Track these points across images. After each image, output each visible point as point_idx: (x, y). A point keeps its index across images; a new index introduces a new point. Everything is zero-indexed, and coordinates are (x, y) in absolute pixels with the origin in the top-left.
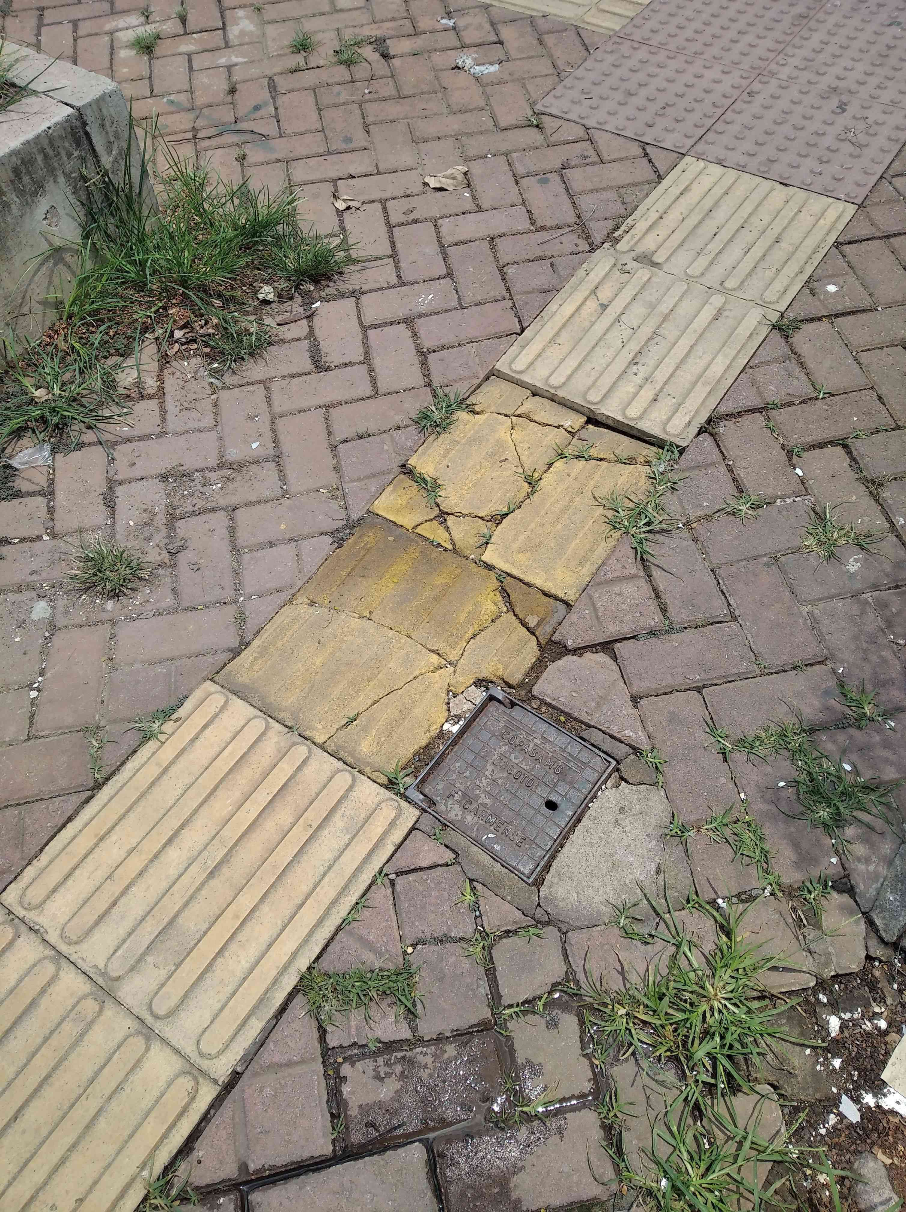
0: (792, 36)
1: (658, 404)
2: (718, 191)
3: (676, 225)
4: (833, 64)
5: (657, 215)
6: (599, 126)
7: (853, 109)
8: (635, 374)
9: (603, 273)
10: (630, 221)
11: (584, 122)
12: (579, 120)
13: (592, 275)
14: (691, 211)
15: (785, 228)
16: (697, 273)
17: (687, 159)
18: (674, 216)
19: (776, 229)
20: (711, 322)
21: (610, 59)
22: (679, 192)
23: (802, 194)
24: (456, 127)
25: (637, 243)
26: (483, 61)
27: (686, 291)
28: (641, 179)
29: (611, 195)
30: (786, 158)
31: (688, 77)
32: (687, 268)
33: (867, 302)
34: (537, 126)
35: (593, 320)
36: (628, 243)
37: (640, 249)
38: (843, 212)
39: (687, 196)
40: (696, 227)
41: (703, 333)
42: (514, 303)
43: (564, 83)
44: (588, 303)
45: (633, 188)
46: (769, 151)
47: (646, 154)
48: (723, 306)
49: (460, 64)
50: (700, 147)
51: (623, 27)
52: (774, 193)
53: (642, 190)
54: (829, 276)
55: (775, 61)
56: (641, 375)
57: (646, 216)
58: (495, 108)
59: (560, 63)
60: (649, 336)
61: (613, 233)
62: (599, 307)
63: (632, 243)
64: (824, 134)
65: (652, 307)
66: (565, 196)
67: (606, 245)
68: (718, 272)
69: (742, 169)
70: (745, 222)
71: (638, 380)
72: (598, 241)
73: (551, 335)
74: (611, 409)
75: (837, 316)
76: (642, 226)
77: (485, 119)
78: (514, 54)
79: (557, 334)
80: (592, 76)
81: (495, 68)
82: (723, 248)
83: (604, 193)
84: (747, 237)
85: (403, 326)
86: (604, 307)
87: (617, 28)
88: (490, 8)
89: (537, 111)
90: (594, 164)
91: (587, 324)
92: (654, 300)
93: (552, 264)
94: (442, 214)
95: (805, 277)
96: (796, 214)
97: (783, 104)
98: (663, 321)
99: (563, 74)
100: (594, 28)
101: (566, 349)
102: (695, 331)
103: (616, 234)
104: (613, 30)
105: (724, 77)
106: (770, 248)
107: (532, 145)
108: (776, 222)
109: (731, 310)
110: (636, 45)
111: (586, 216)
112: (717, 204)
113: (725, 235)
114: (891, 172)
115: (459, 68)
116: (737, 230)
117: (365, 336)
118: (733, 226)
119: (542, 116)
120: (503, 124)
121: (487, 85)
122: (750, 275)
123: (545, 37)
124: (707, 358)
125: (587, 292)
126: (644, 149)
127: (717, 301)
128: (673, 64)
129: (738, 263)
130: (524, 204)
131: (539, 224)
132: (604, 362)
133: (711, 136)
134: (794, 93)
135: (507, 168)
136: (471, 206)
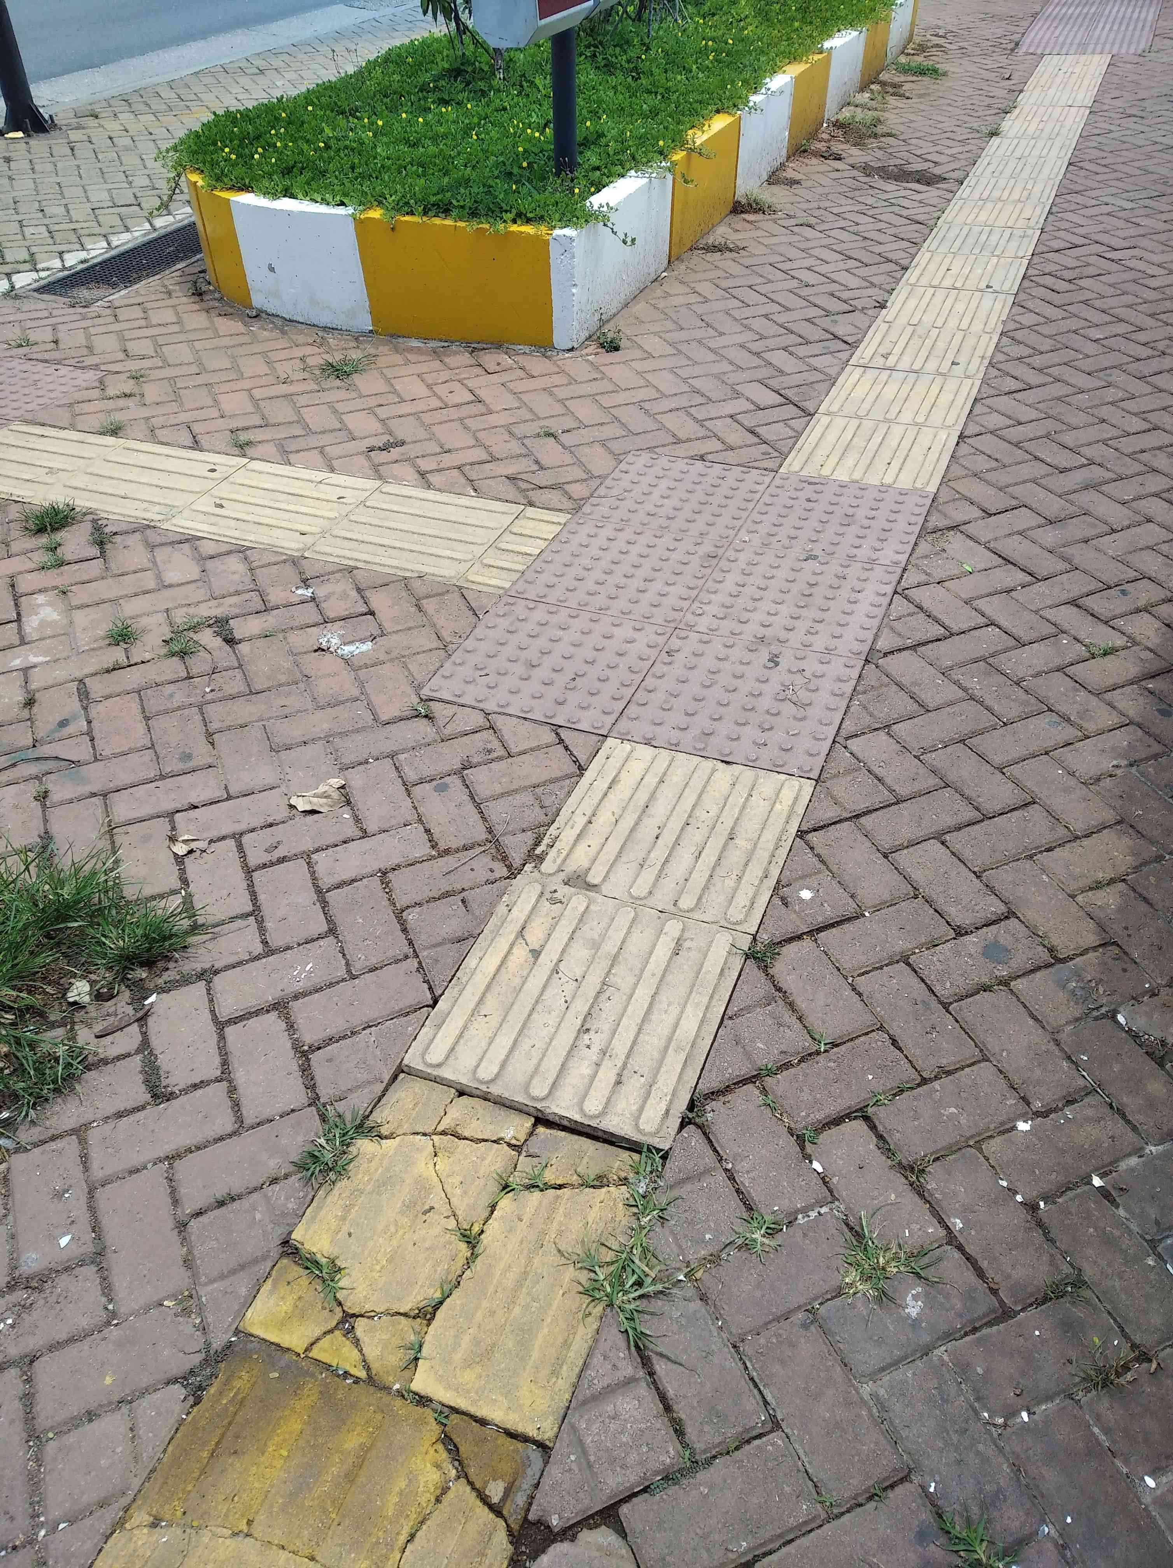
0: (704, 580)
1: (624, 1089)
2: (651, 780)
3: (610, 830)
4: (755, 609)
5: (585, 820)
6: (500, 710)
7: (785, 662)
8: (588, 1047)
9: (529, 907)
10: (553, 830)
11: (481, 705)
12: (477, 705)
13: (515, 911)
14: (624, 809)
15: (738, 819)
16: (644, 893)
17: (610, 742)
18: (604, 818)
19: (728, 822)
20: (671, 958)
21: (504, 623)
22: (606, 786)
23: (748, 774)
24: (325, 726)
25: (565, 860)
26: (352, 639)
27: (634, 920)
28: (559, 774)
29: (526, 798)
30: (724, 728)
31: (595, 639)
32: (631, 887)
33: (851, 908)
34: (426, 716)
35: (525, 973)
36: (554, 861)
37: (571, 867)
38: (800, 790)
39: (618, 787)
40: (633, 830)
41: (663, 976)
42: (420, 963)
43: (453, 657)
44: (514, 951)
45: (551, 786)
46: (702, 722)
47: (561, 741)
48: (681, 936)
49: (324, 645)
50: (623, 725)
51: (514, 583)
52: (717, 775)
53: (562, 788)
54: (801, 878)
55: (691, 610)
56: (595, 1048)
57: (571, 822)
58: (373, 698)
59: (446, 635)
60: (598, 989)
61: (534, 849)
62: (530, 955)
63: (559, 861)
64: (760, 695)
65: (596, 946)
66: (470, 806)
67: (528, 867)
68: (668, 886)
69: (674, 747)
70: (690, 816)
71: (593, 1055)
72: (517, 863)
73: (472, 1005)
74: (563, 1105)
75: (820, 930)
76: (568, 836)
77: (361, 711)
78: (388, 626)
79: (481, 1001)
80: (484, 647)
81: (367, 646)
82: (669, 855)
83: (518, 796)
84: (695, 836)
85: (273, 1015)
86: (536, 954)
87: (507, 585)
88: (355, 571)
89: (424, 697)
90: (500, 759)
91: (517, 981)
92: (597, 937)
93: (463, 901)
94: (316, 846)
95: (772, 882)
96: (747, 799)
97: (708, 662)
98: (612, 966)
99: (450, 647)
100: (480, 588)
101: (494, 1021)
102: (654, 975)
103: (538, 851)
104: (503, 588)
105: (637, 635)
106: (725, 847)
107: (423, 741)
108: (725, 813)
109: (692, 939)
110: (531, 605)
111: (499, 829)
112: (653, 796)
113: (668, 838)
114: (843, 733)
115: (323, 650)
116: (682, 829)
117: (222, 1037)
118: (675, 825)
119: (431, 703)
120: (384, 717)
121: (360, 668)
122: (706, 888)
123: (424, 602)
124: (674, 1011)
125: (513, 936)
126: (557, 734)
127: (673, 928)
128: (577, 624)
129: (691, 873)
130: (420, 821)
131: (442, 846)
132: (545, 1033)
133: (633, 710)
134: (717, 647)
135: (394, 774)
136: (351, 831)
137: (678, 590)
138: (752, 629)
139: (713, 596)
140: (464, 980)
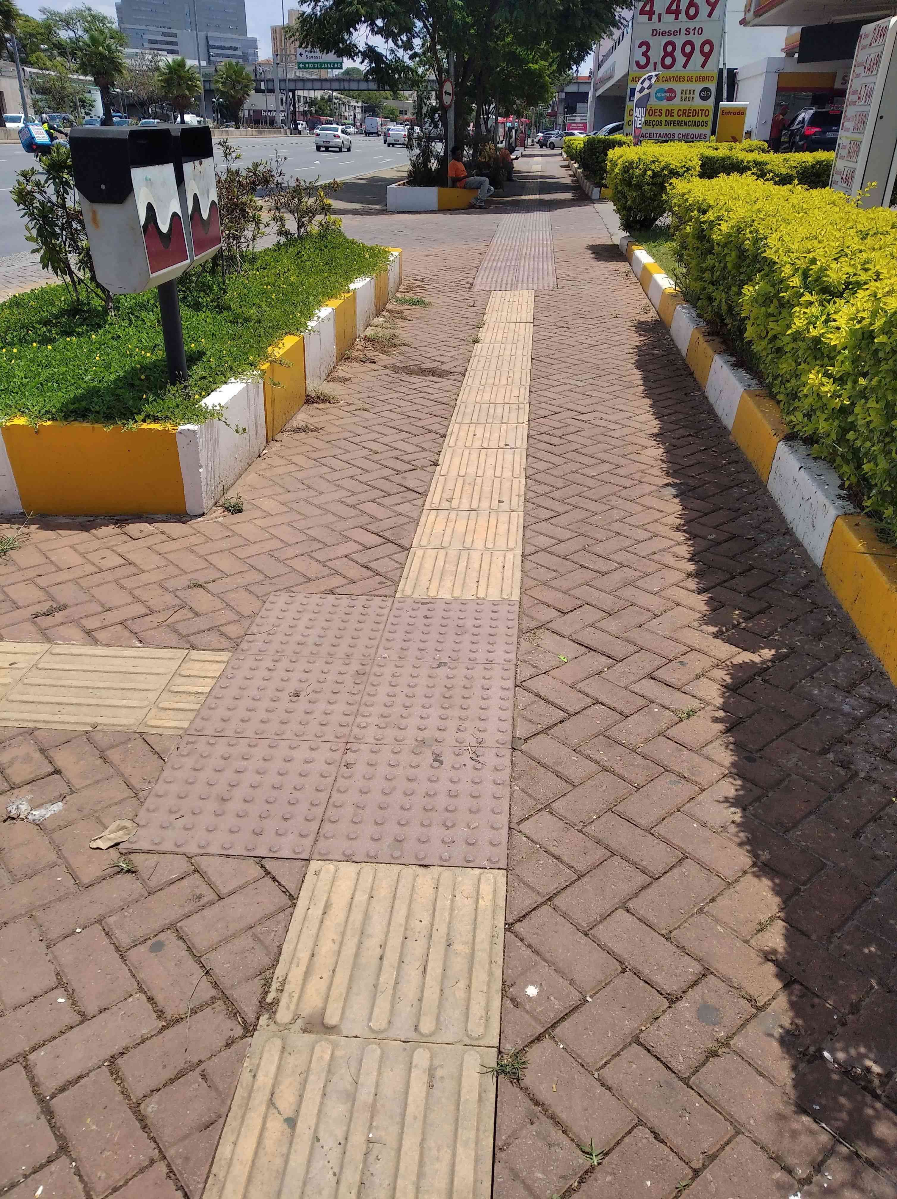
0: (360, 696)
2: (361, 898)
3: (333, 960)
4: (410, 715)
5: (308, 954)
6: (202, 851)
7: (448, 758)
9: (273, 1069)
10: (280, 971)
11: (183, 850)
12: (177, 850)
13: (260, 1077)
14: (343, 934)
15: (450, 923)
16: (384, 1025)
17: (314, 865)
18: (326, 948)
19: (442, 929)
20: (428, 1093)
21: (189, 762)
22: (320, 912)
23: (447, 874)
24: (25, 900)
25: (298, 1005)
26: (42, 801)
27: (381, 1057)
28: (272, 908)
29: (245, 941)
30: (414, 831)
31: (277, 765)
32: (370, 1020)
33: (575, 997)
34: (128, 871)
35: (284, 1150)
36: (288, 1008)
37: (306, 1010)
38: (495, 882)
39: (332, 912)
40: (357, 955)
41: (425, 1117)
42: (169, 1165)
43: (146, 805)
44: (269, 1125)
45: (267, 923)
46: (392, 829)
47: (268, 873)
48: (431, 1065)
49: (14, 813)
50: (322, 845)
51: (192, 722)
52: (419, 881)
53: (279, 922)
54: (522, 974)
55: (356, 724)
57: (296, 960)
58: (72, 861)
59: (135, 781)
60: (364, 1149)
61: (264, 998)
62: (285, 1126)
63: (293, 1007)
64: (435, 794)
65: (351, 1097)
66: (190, 962)
67: (263, 1020)
68: (405, 1010)
69: (373, 860)
70: (406, 929)
72: (251, 1017)
75: (553, 1026)
76: (296, 975)
77: (61, 877)
78: (77, 783)
80: (174, 788)
81: (58, 807)
82: (398, 975)
83: (236, 941)
84: (417, 949)
86: (291, 1122)
87: (186, 725)
88: (36, 733)
89: (124, 851)
90: (211, 903)
91: (278, 1162)
92: (349, 1087)
93: (204, 1076)
94: (32, 1044)
95: (498, 985)
96: (452, 901)
97: (383, 770)
98: (372, 1117)
99: (141, 795)
100: (160, 731)
102: (415, 1118)
103: (269, 999)
104: (182, 728)
105: (314, 754)
106: (446, 955)
107: (130, 899)
108: (437, 919)
109: (442, 1066)
110: (212, 741)
111: (226, 982)
112: (367, 916)
113: (391, 957)
114: (515, 820)
115: (13, 819)
116: (403, 944)
118: (395, 941)
119: (132, 856)
120: (86, 880)
121: (54, 831)
122: (440, 1005)
123: (108, 753)
124: (446, 1155)
125: (263, 1108)
126: (262, 866)
127: (421, 1057)
128: (258, 752)
129: (422, 991)
130: (142, 990)
131: (169, 1013)
133: (327, 828)
134: (386, 755)
135: (106, 941)
136: (71, 1017)
137: (340, 707)
138: (411, 735)
139: (371, 709)
140: (221, 1175)
